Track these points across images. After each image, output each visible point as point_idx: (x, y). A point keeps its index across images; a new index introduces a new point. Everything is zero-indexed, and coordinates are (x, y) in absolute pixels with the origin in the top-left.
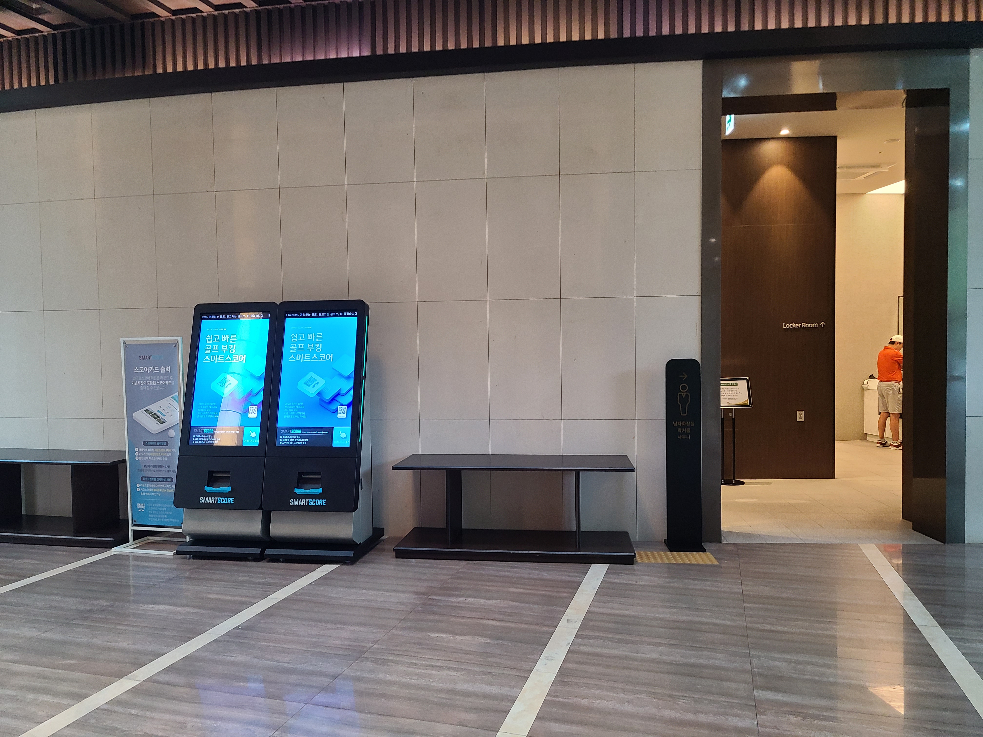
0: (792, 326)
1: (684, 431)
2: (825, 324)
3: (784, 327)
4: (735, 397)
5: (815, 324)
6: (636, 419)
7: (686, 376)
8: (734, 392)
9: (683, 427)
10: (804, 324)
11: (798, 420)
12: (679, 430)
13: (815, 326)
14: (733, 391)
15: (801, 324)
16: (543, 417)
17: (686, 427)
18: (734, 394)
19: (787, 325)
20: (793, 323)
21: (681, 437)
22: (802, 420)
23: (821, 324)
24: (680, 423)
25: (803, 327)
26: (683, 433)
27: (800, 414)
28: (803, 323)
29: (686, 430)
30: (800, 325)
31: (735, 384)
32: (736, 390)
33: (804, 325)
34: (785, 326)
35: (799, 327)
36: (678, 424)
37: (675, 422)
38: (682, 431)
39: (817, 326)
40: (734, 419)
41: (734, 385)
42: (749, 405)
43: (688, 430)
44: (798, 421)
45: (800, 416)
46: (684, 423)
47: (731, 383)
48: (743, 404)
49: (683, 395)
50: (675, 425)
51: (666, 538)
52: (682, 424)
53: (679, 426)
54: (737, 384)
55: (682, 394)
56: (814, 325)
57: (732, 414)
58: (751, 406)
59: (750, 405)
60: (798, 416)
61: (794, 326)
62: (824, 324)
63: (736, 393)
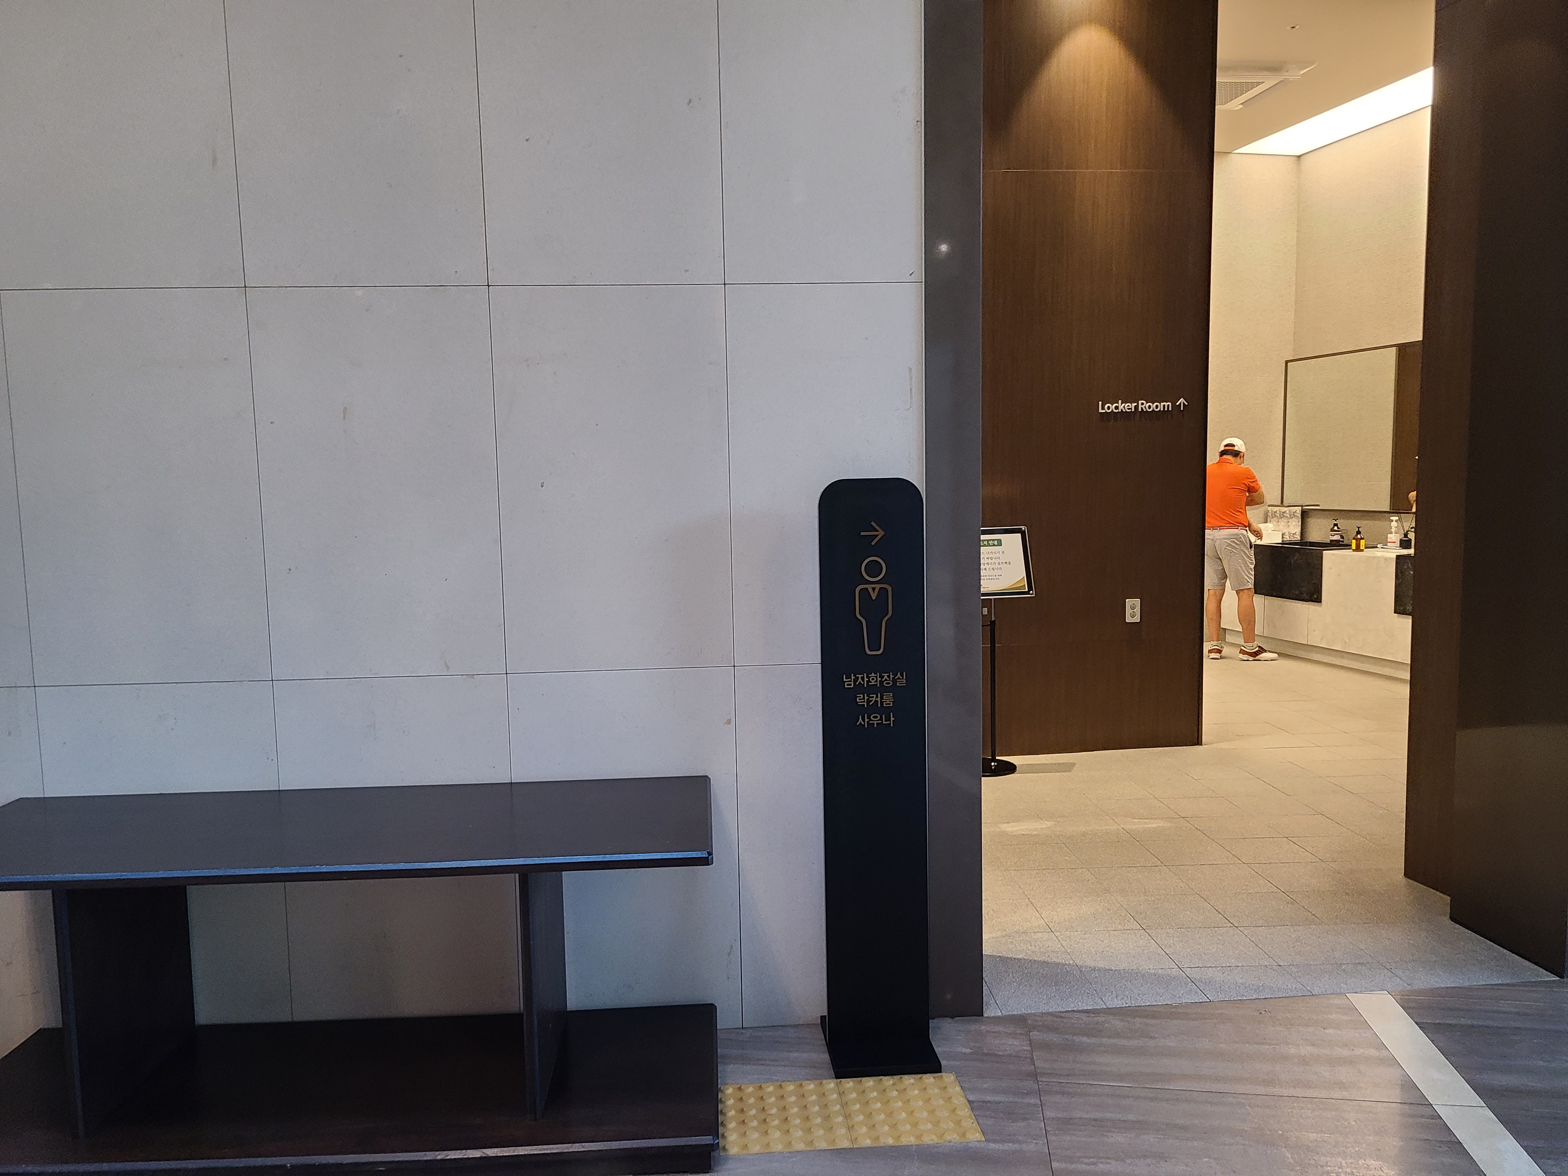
0: (1117, 408)
1: (876, 702)
2: (1186, 404)
3: (1101, 411)
4: (996, 572)
5: (1166, 404)
6: (734, 666)
7: (881, 533)
8: (994, 560)
9: (871, 690)
10: (1142, 404)
11: (1129, 619)
12: (861, 699)
13: (1166, 409)
14: (991, 558)
15: (1136, 404)
16: (448, 668)
17: (880, 689)
18: (994, 566)
19: (1106, 406)
20: (1120, 401)
21: (866, 720)
22: (1137, 619)
23: (1178, 404)
24: (863, 678)
25: (1140, 410)
26: (873, 708)
27: (1133, 608)
28: (1140, 402)
29: (882, 698)
30: (1135, 406)
31: (996, 543)
32: (997, 555)
33: (1144, 405)
34: (1103, 408)
35: (1133, 410)
36: (857, 679)
37: (849, 677)
38: (869, 701)
39: (1170, 409)
40: (993, 623)
41: (994, 545)
42: (1027, 590)
43: (888, 700)
44: (1127, 621)
45: (1133, 610)
46: (874, 679)
47: (988, 540)
48: (1017, 588)
49: (870, 590)
50: (849, 683)
51: (826, 1014)
52: (868, 682)
53: (859, 689)
54: (1000, 543)
55: (869, 587)
56: (1164, 406)
57: (989, 611)
58: (1033, 594)
59: (1029, 591)
60: (1128, 611)
61: (1121, 407)
62: (1184, 403)
63: (999, 564)
